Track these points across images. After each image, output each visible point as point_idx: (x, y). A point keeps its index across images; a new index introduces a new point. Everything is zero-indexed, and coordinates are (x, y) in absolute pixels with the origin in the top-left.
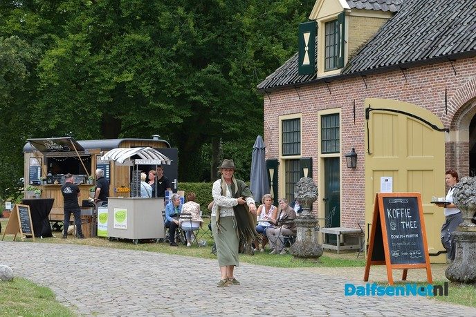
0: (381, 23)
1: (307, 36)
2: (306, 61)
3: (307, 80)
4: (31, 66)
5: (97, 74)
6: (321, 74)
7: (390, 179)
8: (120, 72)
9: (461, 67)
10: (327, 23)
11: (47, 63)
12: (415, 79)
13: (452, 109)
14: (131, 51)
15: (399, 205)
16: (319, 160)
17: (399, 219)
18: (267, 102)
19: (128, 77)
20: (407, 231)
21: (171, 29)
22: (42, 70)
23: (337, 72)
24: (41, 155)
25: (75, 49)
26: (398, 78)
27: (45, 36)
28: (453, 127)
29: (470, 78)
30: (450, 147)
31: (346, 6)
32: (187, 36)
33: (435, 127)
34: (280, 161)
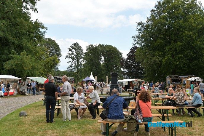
4: (160, 61)
5: (173, 63)
8: (177, 62)
11: (164, 61)
14: (179, 58)
19: (178, 63)
21: (187, 54)
22: (163, 62)
24: (170, 79)
25: (169, 58)
27: (163, 56)
32: (191, 55)
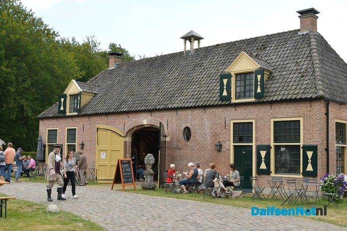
0: (91, 97)
1: (62, 100)
2: (62, 108)
3: (62, 115)
6: (68, 114)
7: (105, 153)
9: (130, 115)
10: (71, 96)
12: (111, 118)
13: (127, 130)
15: (125, 163)
16: (66, 146)
17: (125, 168)
18: (41, 122)
20: (128, 172)
23: (76, 114)
26: (104, 118)
28: (126, 136)
29: (134, 120)
30: (125, 143)
31: (81, 90)
33: (121, 136)
34: (46, 145)
